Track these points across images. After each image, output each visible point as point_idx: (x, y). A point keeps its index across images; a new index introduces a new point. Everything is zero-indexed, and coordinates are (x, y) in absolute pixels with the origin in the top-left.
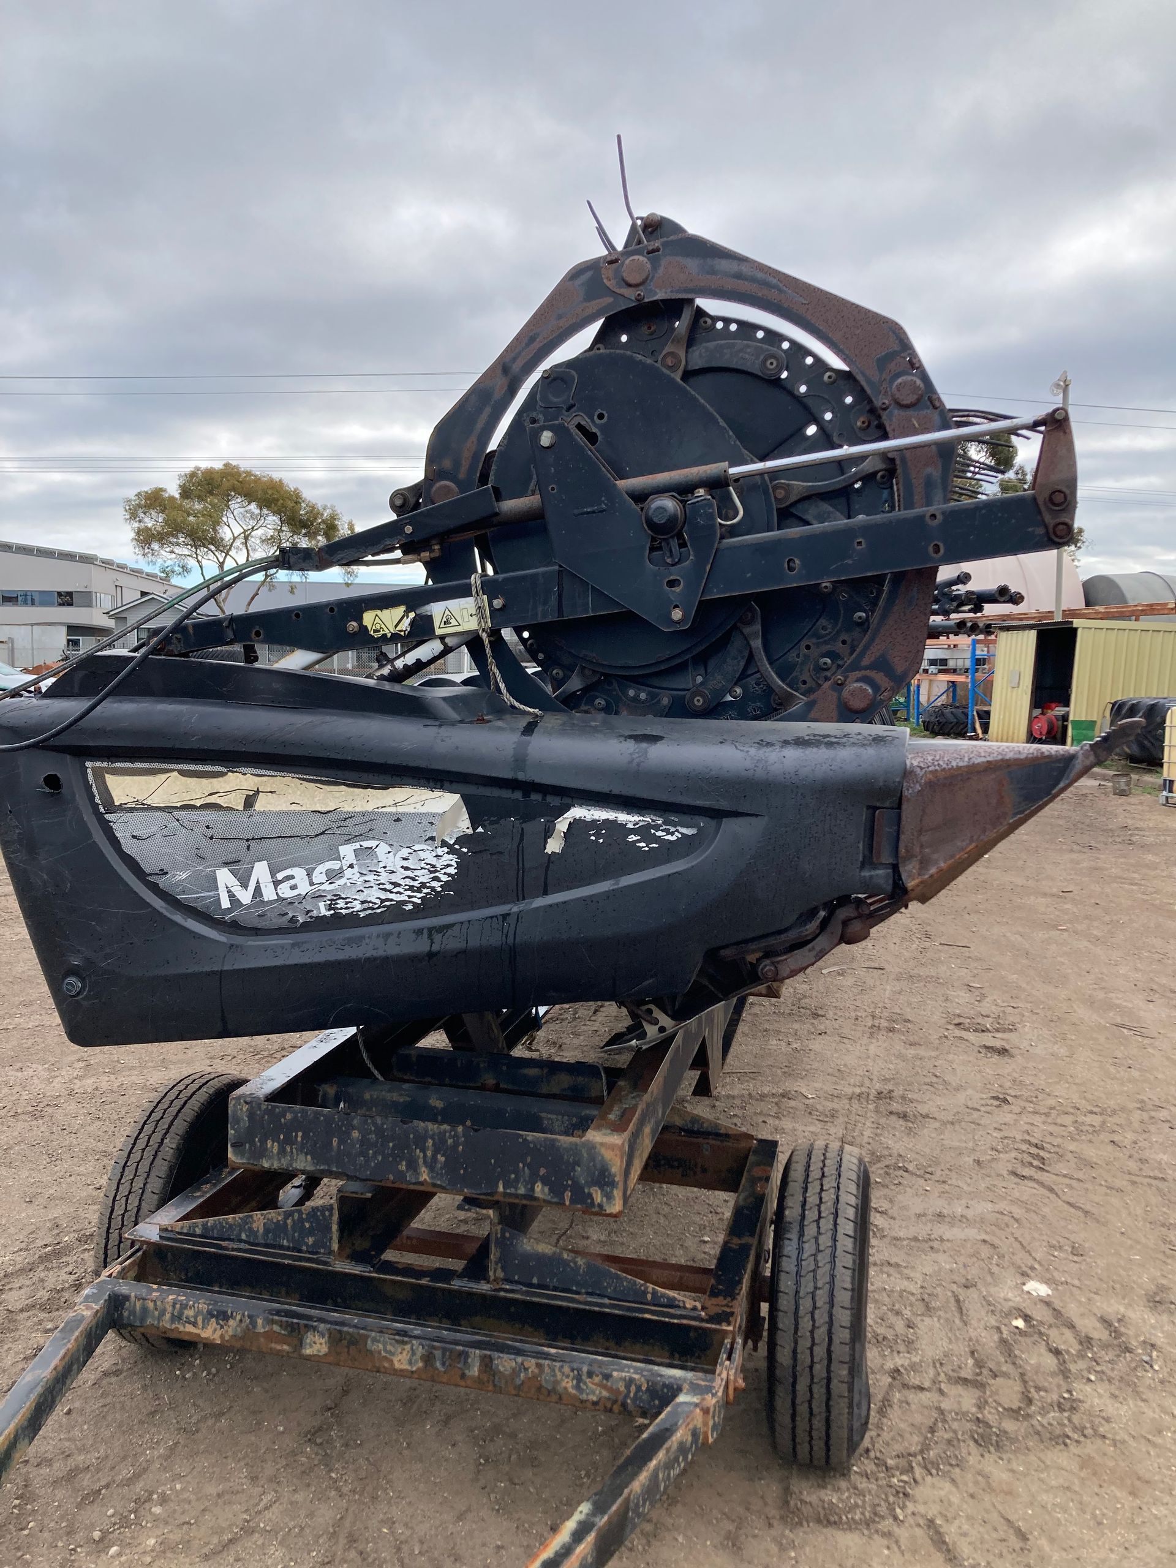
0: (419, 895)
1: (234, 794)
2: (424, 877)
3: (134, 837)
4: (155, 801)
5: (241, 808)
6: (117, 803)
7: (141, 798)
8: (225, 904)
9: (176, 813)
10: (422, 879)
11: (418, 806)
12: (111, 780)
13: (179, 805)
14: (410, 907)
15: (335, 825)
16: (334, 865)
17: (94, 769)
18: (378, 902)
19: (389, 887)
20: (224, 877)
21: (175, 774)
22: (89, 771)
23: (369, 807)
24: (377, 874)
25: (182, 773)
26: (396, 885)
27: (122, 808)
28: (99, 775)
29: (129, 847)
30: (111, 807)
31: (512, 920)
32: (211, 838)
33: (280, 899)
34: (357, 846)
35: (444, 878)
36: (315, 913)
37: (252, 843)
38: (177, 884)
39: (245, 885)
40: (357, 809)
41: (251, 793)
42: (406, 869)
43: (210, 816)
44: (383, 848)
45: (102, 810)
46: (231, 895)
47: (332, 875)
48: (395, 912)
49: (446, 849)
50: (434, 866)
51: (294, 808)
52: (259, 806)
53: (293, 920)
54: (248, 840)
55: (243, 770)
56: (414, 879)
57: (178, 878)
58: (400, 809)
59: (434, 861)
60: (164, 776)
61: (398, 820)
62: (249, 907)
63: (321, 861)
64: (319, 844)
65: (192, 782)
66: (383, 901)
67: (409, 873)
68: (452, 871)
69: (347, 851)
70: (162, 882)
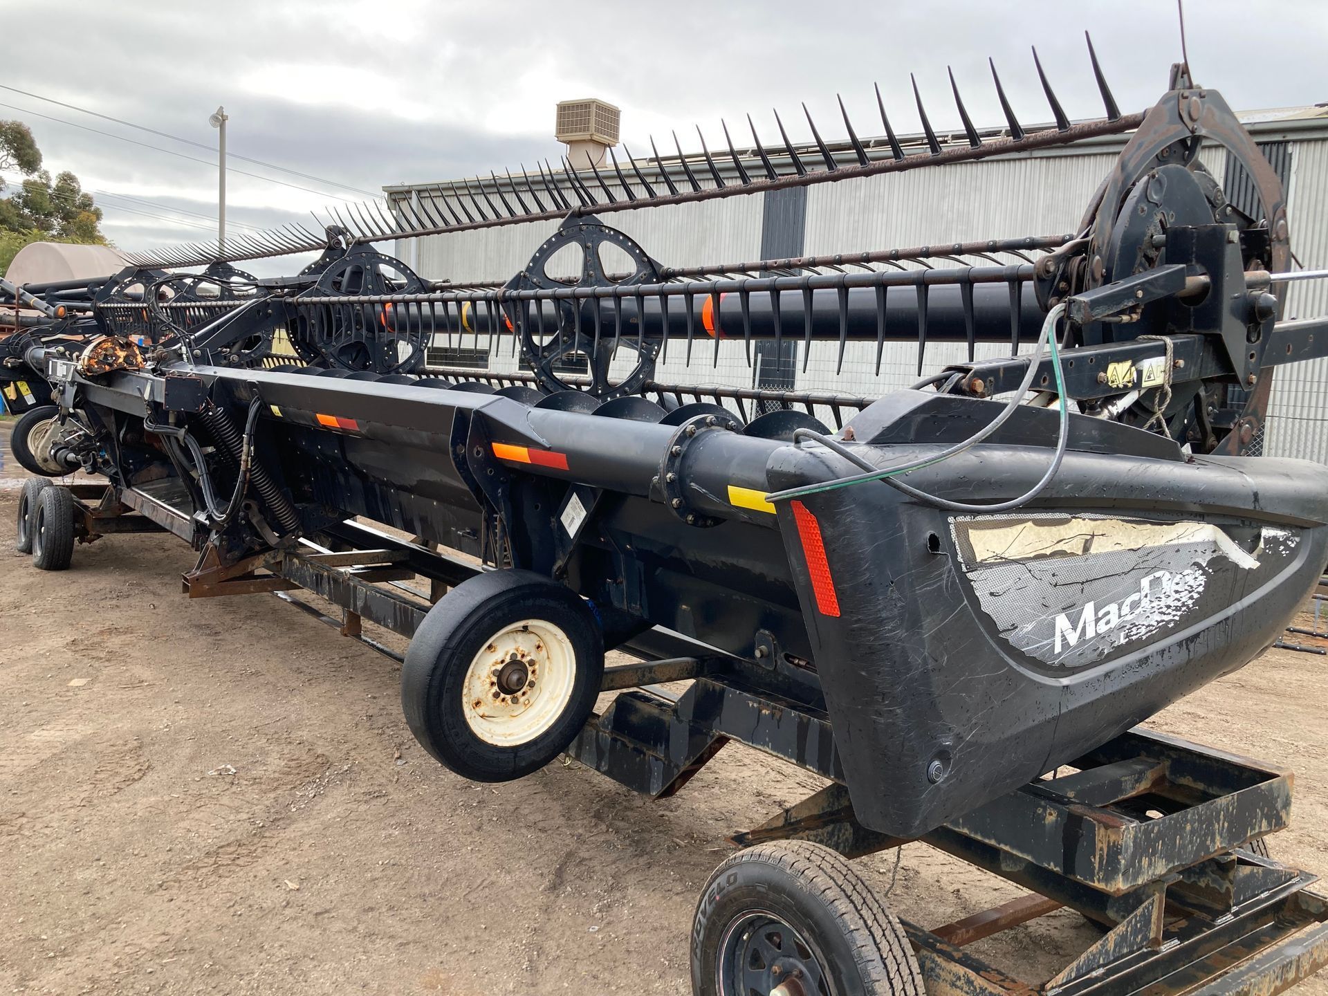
0: (1179, 613)
1: (1076, 539)
2: (1185, 597)
3: (992, 594)
4: (1013, 554)
5: (1080, 553)
6: (978, 560)
7: (999, 552)
8: (1058, 649)
9: (1030, 565)
10: (1183, 600)
11: (1190, 537)
12: (974, 535)
13: (1032, 555)
14: (1171, 625)
15: (1141, 561)
16: (1135, 597)
17: (957, 525)
18: (1155, 624)
19: (1164, 610)
20: (1062, 622)
21: (1030, 523)
22: (952, 527)
23: (1162, 542)
24: (1159, 599)
25: (1038, 523)
26: (1168, 607)
27: (984, 565)
28: (963, 531)
29: (987, 605)
30: (973, 565)
31: (1230, 622)
32: (1056, 585)
33: (1098, 635)
34: (1151, 577)
35: (1196, 596)
36: (1116, 644)
37: (1086, 586)
38: (1024, 637)
39: (1074, 628)
40: (1156, 544)
41: (1089, 537)
42: (1177, 592)
43: (1057, 563)
44: (1168, 575)
45: (964, 569)
46: (1064, 638)
47: (1134, 605)
48: (1164, 631)
49: (1201, 572)
50: (1192, 587)
51: (1118, 548)
52: (1093, 551)
53: (1102, 653)
54: (1082, 583)
55: (1082, 515)
56: (1179, 600)
57: (1025, 630)
58: (1181, 541)
59: (1192, 583)
60: (1020, 527)
61: (1178, 551)
62: (1076, 647)
63: (1127, 595)
64: (1129, 580)
65: (1044, 530)
66: (1158, 622)
67: (1177, 596)
68: (1201, 589)
69: (1145, 582)
70: (1011, 638)
